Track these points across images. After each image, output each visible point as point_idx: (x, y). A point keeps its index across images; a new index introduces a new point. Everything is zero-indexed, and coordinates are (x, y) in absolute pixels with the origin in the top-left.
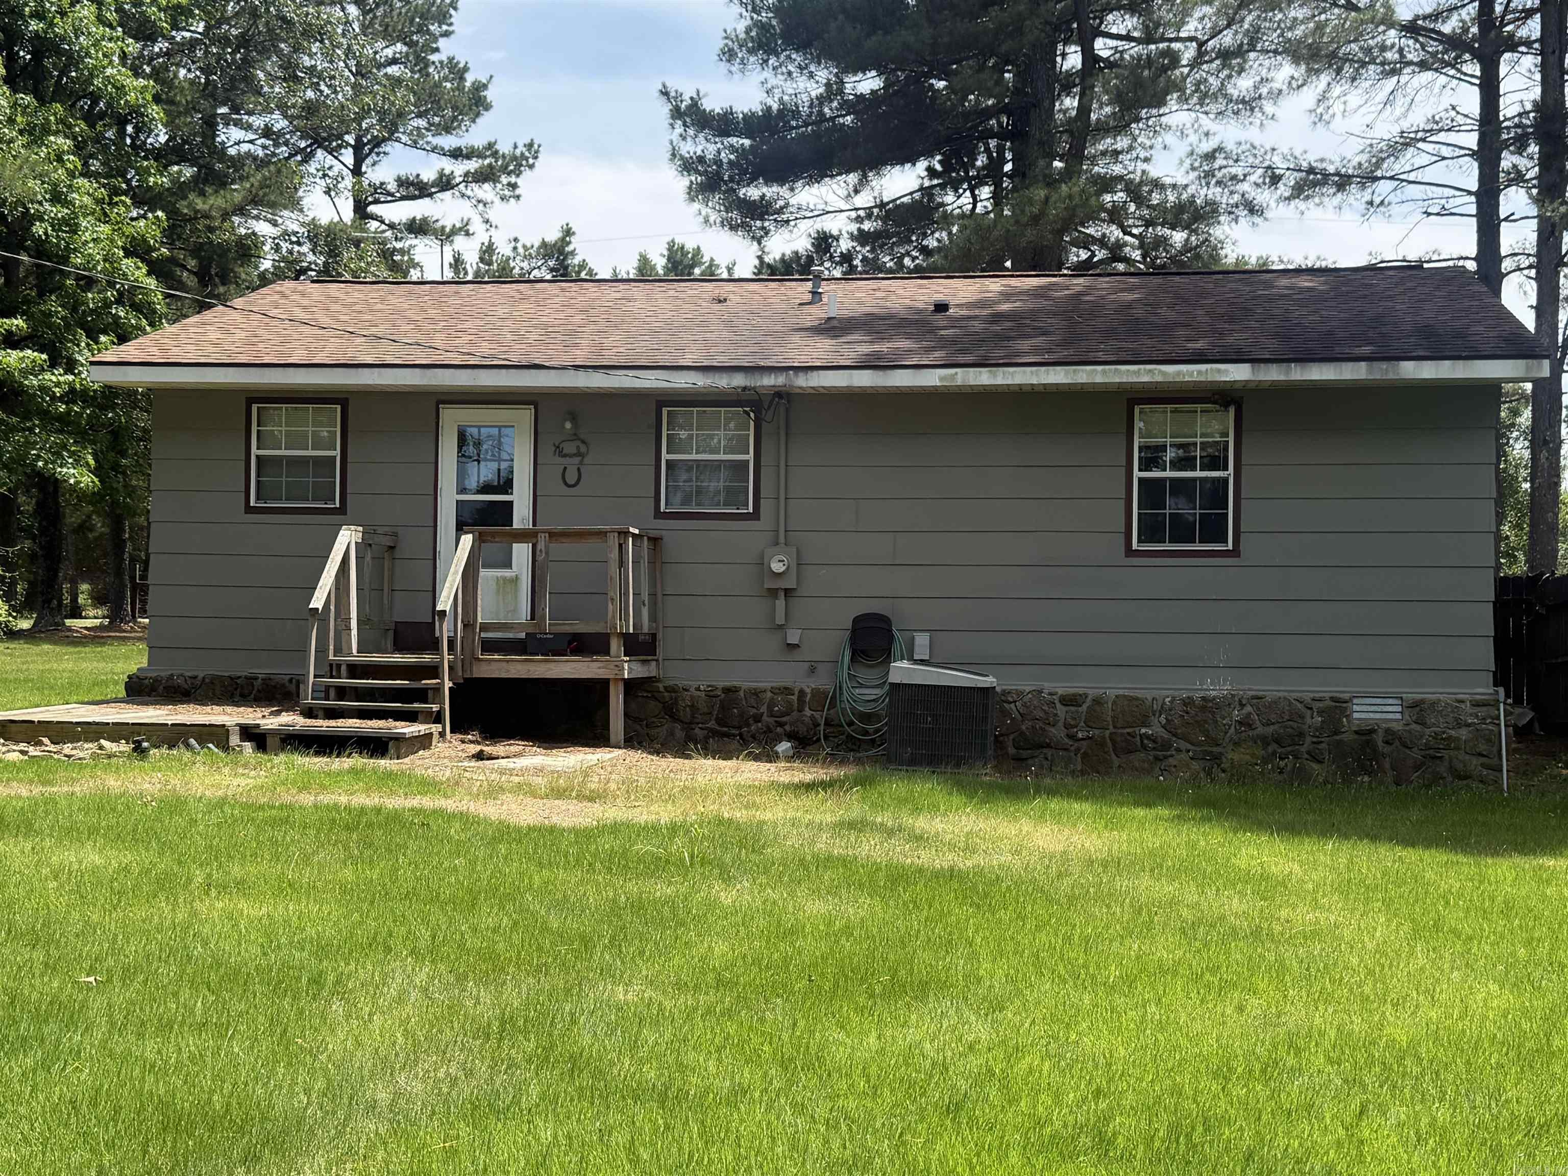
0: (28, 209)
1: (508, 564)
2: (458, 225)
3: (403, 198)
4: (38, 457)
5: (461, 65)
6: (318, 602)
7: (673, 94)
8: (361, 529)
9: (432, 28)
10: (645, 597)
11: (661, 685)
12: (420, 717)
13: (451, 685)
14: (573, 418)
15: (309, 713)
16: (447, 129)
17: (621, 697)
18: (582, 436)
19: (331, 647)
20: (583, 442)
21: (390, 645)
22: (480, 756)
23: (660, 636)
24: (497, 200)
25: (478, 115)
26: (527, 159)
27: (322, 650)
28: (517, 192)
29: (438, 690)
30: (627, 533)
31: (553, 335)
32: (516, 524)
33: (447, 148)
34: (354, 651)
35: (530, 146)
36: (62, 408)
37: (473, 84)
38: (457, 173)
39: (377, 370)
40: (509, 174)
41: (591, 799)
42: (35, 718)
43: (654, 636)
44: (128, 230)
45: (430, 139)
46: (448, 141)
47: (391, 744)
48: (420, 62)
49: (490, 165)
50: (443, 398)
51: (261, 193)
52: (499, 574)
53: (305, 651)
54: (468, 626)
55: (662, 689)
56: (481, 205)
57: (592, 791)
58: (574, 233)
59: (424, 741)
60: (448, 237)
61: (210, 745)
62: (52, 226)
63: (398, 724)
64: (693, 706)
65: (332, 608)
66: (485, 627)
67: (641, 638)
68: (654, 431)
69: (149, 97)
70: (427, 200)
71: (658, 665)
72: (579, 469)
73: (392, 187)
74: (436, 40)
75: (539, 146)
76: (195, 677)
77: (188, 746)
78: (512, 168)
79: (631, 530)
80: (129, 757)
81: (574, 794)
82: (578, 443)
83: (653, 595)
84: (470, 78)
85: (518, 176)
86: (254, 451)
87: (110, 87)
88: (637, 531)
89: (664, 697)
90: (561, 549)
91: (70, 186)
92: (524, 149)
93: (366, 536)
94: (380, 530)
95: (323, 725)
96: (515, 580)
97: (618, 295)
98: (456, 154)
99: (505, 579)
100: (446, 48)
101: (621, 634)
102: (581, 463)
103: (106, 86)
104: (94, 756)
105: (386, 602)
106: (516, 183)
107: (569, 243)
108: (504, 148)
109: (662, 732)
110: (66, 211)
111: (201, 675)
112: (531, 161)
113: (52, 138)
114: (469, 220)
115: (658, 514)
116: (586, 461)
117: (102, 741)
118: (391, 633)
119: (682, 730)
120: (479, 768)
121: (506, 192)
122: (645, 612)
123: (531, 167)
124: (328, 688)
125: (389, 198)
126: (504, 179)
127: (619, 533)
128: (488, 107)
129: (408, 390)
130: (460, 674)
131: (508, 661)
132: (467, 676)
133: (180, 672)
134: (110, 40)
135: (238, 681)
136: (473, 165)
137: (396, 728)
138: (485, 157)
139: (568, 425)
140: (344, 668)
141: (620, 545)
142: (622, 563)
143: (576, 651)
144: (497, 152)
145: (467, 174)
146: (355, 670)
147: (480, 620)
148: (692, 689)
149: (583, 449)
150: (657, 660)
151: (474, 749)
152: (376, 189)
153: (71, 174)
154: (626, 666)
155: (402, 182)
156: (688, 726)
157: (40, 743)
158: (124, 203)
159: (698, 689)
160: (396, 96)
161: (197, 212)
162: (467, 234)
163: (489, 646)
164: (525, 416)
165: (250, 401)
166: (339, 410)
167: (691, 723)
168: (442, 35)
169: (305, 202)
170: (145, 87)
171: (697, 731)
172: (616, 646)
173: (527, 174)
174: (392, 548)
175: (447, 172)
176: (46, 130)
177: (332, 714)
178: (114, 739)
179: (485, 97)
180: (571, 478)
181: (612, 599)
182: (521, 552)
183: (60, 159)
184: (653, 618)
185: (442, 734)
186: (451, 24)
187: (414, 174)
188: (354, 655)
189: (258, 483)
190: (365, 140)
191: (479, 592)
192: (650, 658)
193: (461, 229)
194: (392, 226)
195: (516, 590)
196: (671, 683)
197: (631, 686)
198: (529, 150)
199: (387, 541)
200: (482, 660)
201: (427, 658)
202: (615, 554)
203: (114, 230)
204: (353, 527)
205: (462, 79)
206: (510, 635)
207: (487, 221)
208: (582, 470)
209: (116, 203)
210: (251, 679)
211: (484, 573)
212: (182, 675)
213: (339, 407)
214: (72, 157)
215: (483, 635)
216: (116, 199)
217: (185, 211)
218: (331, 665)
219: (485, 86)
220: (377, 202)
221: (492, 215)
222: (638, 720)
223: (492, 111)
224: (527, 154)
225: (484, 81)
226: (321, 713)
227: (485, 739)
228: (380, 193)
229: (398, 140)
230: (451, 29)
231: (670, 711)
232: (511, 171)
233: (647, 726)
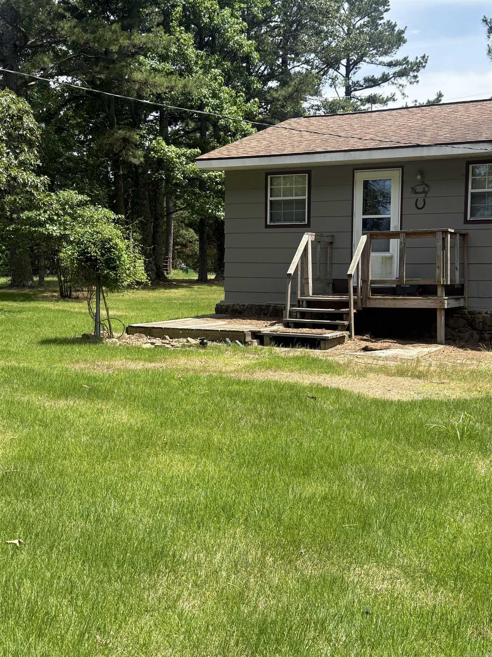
0: (202, 102)
1: (388, 250)
2: (390, 96)
3: (366, 87)
4: (210, 208)
5: (393, 24)
6: (291, 270)
7: (489, 21)
8: (314, 234)
9: (380, 8)
10: (458, 265)
11: (466, 311)
12: (339, 328)
13: (355, 311)
14: (422, 173)
15: (287, 325)
16: (386, 53)
17: (443, 318)
18: (426, 182)
19: (299, 292)
20: (427, 185)
21: (330, 290)
22: (366, 349)
23: (466, 285)
24: (408, 84)
25: (400, 45)
26: (422, 63)
27: (294, 293)
28: (417, 79)
29: (348, 314)
30: (446, 232)
31: (413, 131)
32: (392, 229)
33: (386, 62)
34: (311, 294)
35: (424, 57)
36: (220, 187)
37: (398, 31)
38: (390, 74)
39: (322, 154)
40: (414, 71)
41: (419, 377)
42: (163, 326)
43: (463, 285)
44: (244, 108)
45: (377, 58)
46: (386, 59)
47: (322, 342)
48: (373, 23)
49: (405, 68)
50: (356, 167)
51: (300, 87)
52: (383, 255)
53: (286, 293)
54: (365, 281)
55: (467, 313)
56: (401, 87)
57: (420, 372)
58: (443, 96)
59: (340, 340)
60: (385, 102)
61: (237, 341)
62: (213, 108)
63: (327, 331)
64: (483, 322)
65: (299, 273)
66: (373, 282)
67: (456, 286)
68: (464, 178)
69: (253, 48)
70: (377, 87)
71: (465, 300)
72: (424, 200)
73: (362, 83)
74: (382, 14)
75: (428, 57)
76: (244, 305)
77: (226, 342)
78: (415, 68)
79: (450, 230)
80: (197, 347)
81: (409, 374)
82: (424, 186)
83: (462, 264)
84: (396, 29)
85: (418, 72)
86: (269, 198)
87: (236, 45)
88: (453, 231)
89: (468, 317)
90: (411, 241)
91: (219, 90)
92: (421, 59)
93: (317, 237)
94: (325, 234)
95: (292, 331)
96: (391, 258)
97: (451, 110)
98: (390, 65)
99: (386, 257)
100: (387, 17)
101: (443, 285)
102: (425, 196)
103: (234, 45)
104: (183, 346)
105: (328, 269)
106: (417, 75)
107: (441, 100)
108: (411, 59)
109: (467, 335)
110: (218, 101)
111: (247, 304)
112: (424, 64)
113: (213, 70)
114: (395, 93)
115: (466, 222)
116: (428, 195)
117: (189, 339)
118: (331, 285)
119: (478, 334)
120: (364, 355)
121: (413, 80)
122: (457, 273)
123: (424, 67)
124: (297, 312)
125: (361, 88)
126: (412, 74)
127: (443, 232)
128: (405, 42)
129: (339, 164)
130: (360, 305)
131: (384, 299)
132: (364, 306)
133: (237, 303)
134: (237, 24)
135: (262, 307)
136: (397, 69)
137: (325, 334)
138: (403, 64)
139: (419, 177)
140: (304, 302)
141: (443, 239)
142: (444, 248)
143: (420, 294)
144: (408, 61)
145: (394, 74)
146: (311, 304)
147: (370, 279)
148: (483, 313)
149: (427, 189)
150: (464, 298)
151: (364, 344)
152: (355, 84)
153: (220, 85)
154: (446, 302)
155: (366, 80)
156: (481, 332)
157: (164, 338)
158: (242, 96)
159: (486, 313)
160: (360, 38)
161: (274, 98)
162: (394, 100)
163: (376, 291)
164: (396, 174)
165: (267, 174)
166: (307, 176)
167: (483, 330)
168: (385, 11)
169: (323, 92)
170: (251, 44)
171: (486, 335)
172: (440, 291)
173: (422, 70)
174: (331, 243)
175: (386, 73)
176: (211, 67)
177: (297, 325)
178: (194, 338)
179: (403, 37)
180: (420, 204)
181: (439, 267)
182: (395, 244)
183: (216, 79)
184: (462, 275)
185: (350, 336)
186: (389, 6)
187: (371, 76)
188: (311, 296)
189: (271, 214)
190: (351, 63)
191: (370, 265)
192: (459, 297)
193: (391, 98)
194: (361, 100)
195: (391, 264)
196: (472, 310)
197: (449, 312)
198: (423, 59)
199: (328, 240)
200: (372, 299)
201: (344, 298)
202: (440, 243)
203: (238, 108)
204: (309, 233)
205: (393, 30)
206: (389, 286)
207: (403, 94)
208: (426, 201)
209: (239, 96)
210: (268, 306)
211: (373, 254)
212: (238, 304)
213: (307, 175)
214: (220, 77)
215: (372, 285)
216: (239, 94)
217: (269, 98)
218: (299, 301)
219: (403, 32)
220: (355, 90)
221: (406, 91)
222: (454, 329)
223: (406, 43)
224: (422, 61)
225: (403, 29)
226: (292, 325)
227: (373, 338)
228: (357, 86)
229: (365, 61)
230: (388, 8)
231: (471, 324)
232: (415, 70)
233: (459, 332)
